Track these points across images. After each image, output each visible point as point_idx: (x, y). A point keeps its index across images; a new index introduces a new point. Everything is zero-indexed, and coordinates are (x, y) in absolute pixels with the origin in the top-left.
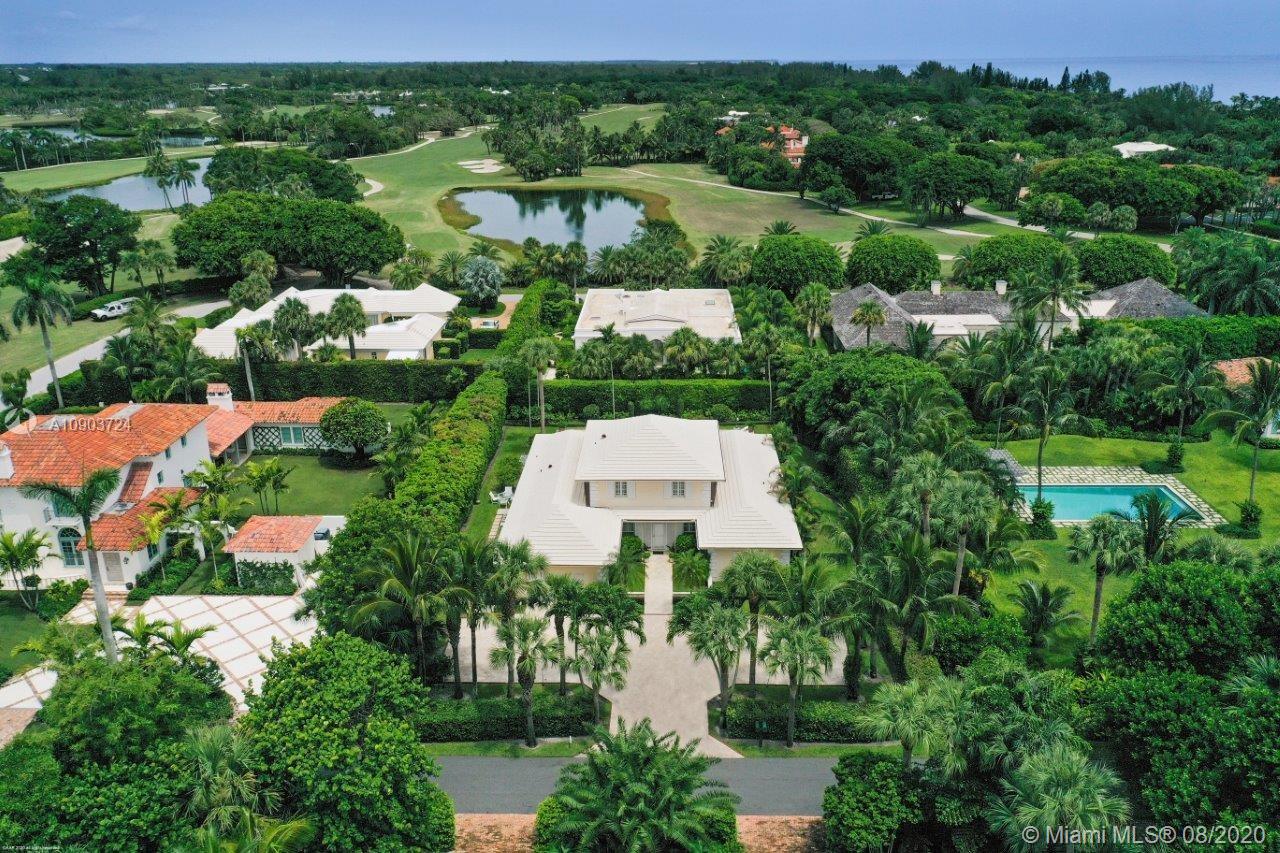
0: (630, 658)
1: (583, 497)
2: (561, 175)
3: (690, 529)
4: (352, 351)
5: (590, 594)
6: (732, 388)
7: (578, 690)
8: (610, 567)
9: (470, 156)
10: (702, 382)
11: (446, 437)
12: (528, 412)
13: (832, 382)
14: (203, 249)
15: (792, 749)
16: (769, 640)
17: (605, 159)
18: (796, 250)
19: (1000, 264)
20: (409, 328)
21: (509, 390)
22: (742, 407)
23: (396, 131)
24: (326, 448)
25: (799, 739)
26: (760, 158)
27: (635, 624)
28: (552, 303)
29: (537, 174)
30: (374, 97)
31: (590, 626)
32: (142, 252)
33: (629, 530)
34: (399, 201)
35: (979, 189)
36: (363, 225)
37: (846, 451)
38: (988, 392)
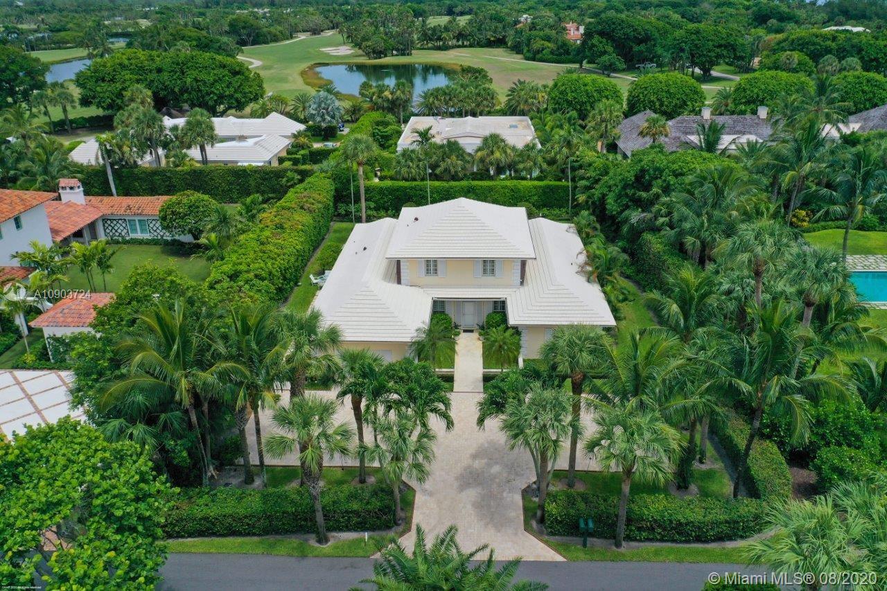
0: (434, 447)
1: (394, 275)
2: (397, 55)
3: (500, 307)
4: (205, 161)
5: (390, 372)
6: (535, 187)
7: (379, 476)
8: (418, 343)
9: (330, 45)
10: (508, 183)
11: (269, 224)
12: (352, 208)
13: (632, 173)
14: (98, 89)
15: (622, 550)
16: (600, 428)
17: (430, 45)
18: (585, 85)
19: (758, 96)
20: (256, 143)
21: (336, 190)
22: (545, 206)
23: (276, 29)
24: (169, 239)
25: (629, 538)
26: (548, 39)
27: (441, 406)
28: (380, 128)
29: (380, 54)
30: (265, 13)
31: (389, 408)
32: (49, 92)
33: (439, 308)
34: (272, 71)
35: (725, 53)
36: (229, 71)
37: (648, 236)
38: (787, 180)
